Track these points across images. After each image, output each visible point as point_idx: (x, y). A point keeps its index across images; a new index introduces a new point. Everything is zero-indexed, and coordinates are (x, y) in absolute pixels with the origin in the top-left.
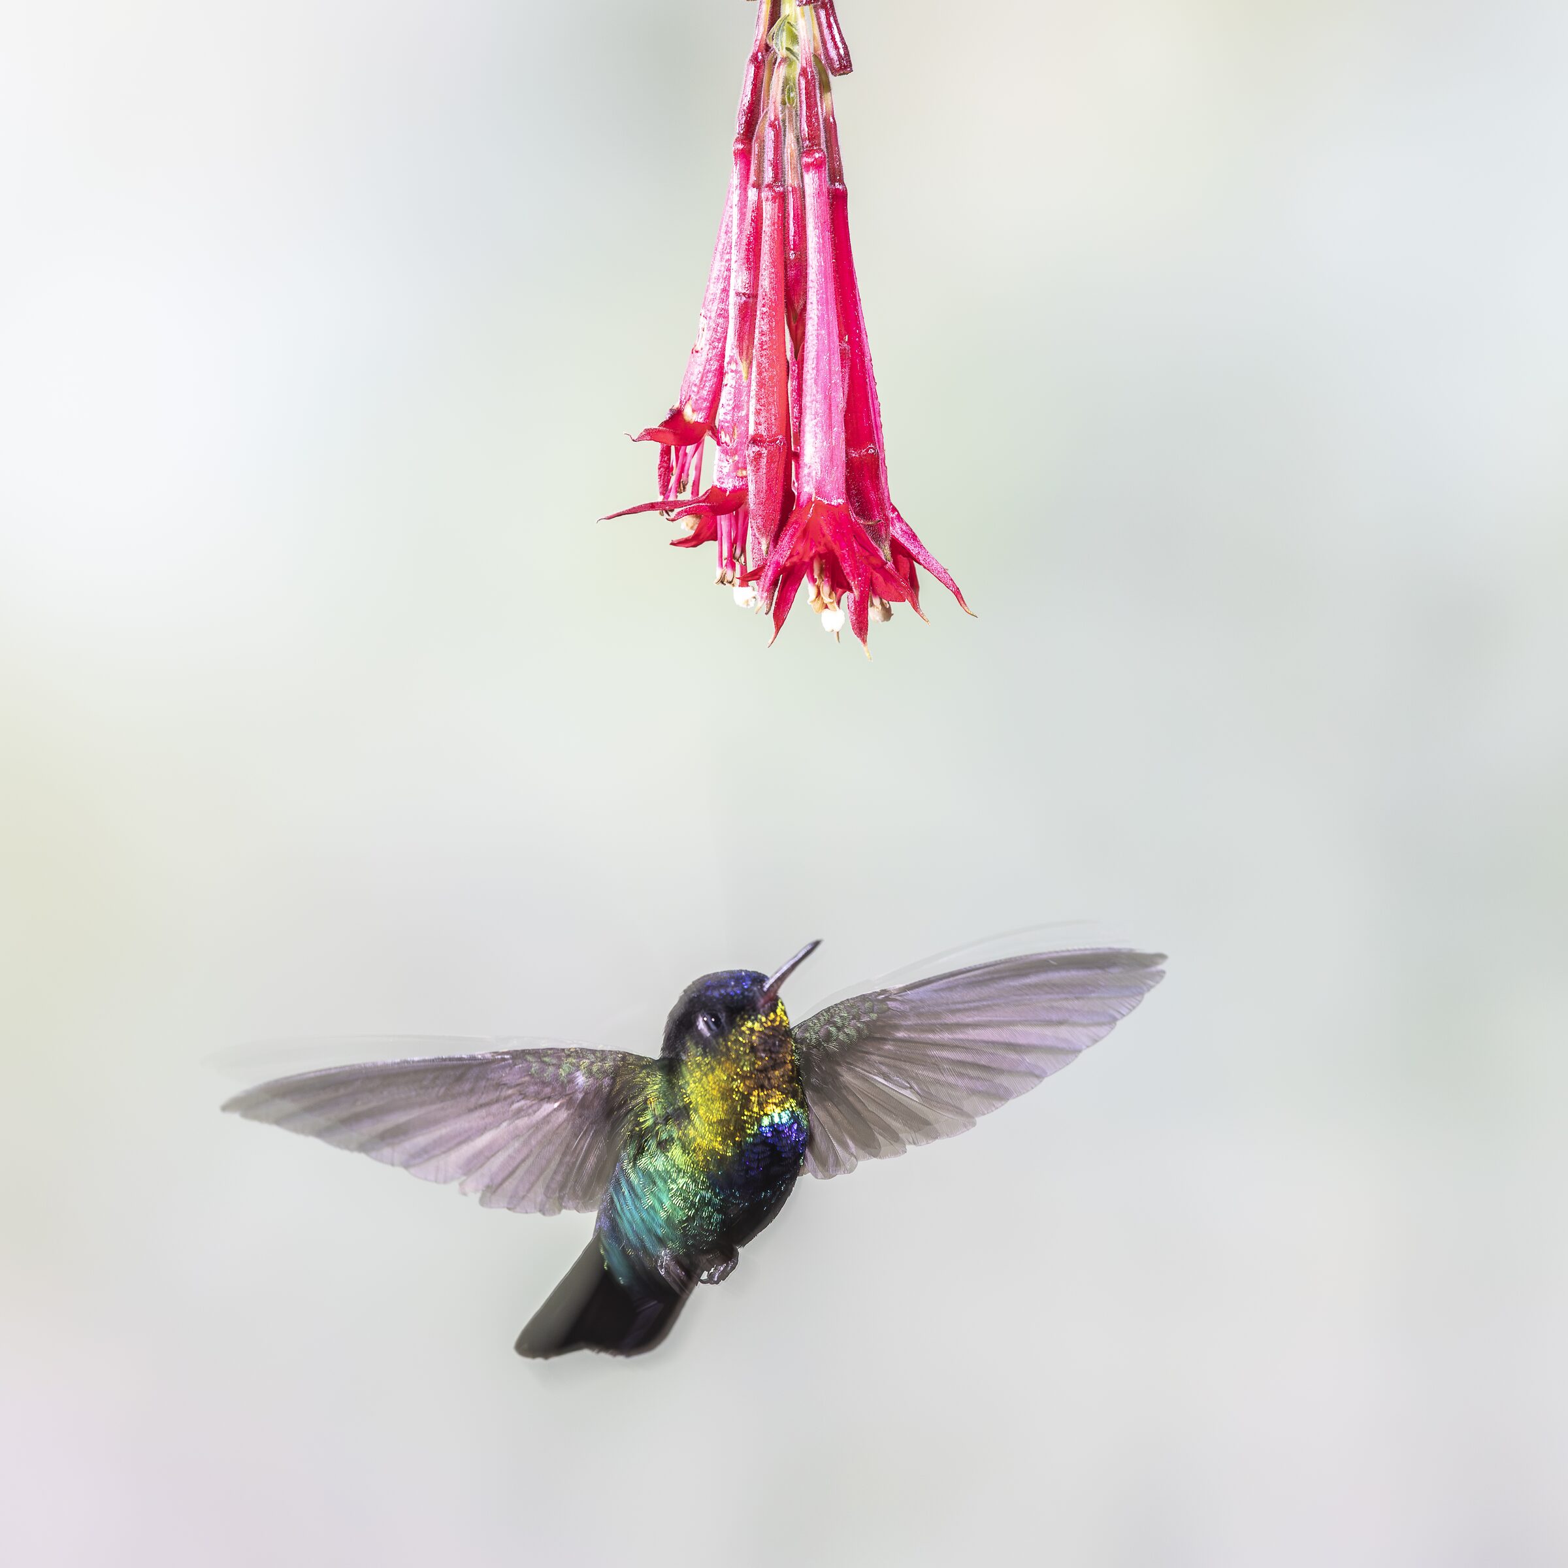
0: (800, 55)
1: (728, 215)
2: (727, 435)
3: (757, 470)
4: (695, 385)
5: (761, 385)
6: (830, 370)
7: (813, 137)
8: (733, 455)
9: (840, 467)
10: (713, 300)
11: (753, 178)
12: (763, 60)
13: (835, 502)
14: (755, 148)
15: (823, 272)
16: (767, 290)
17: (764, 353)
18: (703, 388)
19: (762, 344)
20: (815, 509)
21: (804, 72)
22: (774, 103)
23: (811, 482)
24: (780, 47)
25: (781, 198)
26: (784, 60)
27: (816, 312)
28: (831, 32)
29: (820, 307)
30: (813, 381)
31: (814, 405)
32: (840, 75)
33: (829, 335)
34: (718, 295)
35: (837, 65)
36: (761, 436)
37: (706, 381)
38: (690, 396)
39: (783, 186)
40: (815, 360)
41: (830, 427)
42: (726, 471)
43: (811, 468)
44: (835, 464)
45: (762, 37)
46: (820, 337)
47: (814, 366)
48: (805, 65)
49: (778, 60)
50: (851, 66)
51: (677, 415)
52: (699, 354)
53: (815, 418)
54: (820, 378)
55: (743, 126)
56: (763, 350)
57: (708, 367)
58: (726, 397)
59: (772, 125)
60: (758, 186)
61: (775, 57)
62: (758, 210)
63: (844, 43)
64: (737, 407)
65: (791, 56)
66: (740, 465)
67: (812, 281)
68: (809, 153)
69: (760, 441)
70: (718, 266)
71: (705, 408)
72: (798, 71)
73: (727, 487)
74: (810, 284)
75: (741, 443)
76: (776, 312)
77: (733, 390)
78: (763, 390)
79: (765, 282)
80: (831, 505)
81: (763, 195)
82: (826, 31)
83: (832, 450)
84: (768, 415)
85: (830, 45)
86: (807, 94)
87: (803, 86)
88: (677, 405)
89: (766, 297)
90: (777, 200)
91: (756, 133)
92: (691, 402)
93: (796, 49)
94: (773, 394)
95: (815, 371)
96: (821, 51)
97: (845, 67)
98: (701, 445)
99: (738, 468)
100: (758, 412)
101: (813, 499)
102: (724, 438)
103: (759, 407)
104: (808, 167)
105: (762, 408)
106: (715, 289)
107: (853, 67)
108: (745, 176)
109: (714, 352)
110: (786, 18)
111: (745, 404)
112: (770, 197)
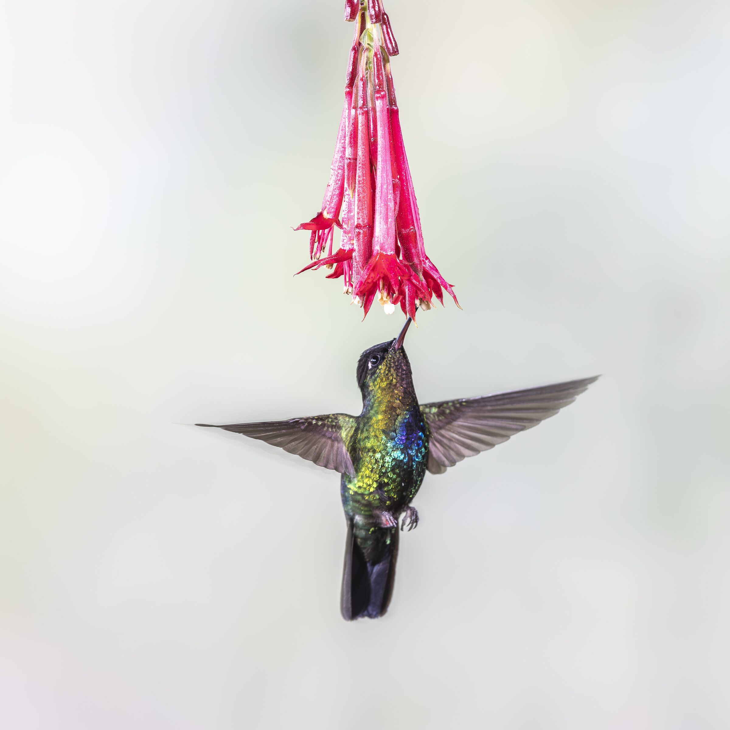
0: (374, 47)
1: (343, 122)
2: (346, 225)
3: (358, 240)
4: (328, 201)
5: (359, 200)
6: (387, 192)
7: (380, 84)
8: (348, 234)
9: (392, 237)
10: (336, 161)
11: (353, 105)
12: (357, 49)
13: (389, 253)
14: (354, 90)
15: (384, 147)
16: (361, 156)
17: (360, 185)
18: (332, 203)
19: (359, 181)
20: (380, 257)
21: (376, 55)
22: (362, 69)
23: (378, 244)
24: (365, 43)
25: (367, 113)
26: (367, 49)
27: (381, 165)
28: (389, 35)
29: (383, 163)
30: (379, 197)
31: (380, 209)
32: (393, 55)
33: (387, 176)
34: (338, 159)
35: (391, 51)
36: (360, 224)
37: (333, 199)
38: (326, 206)
39: (367, 107)
40: (380, 188)
41: (387, 218)
42: (345, 241)
43: (379, 238)
44: (389, 236)
45: (357, 39)
46: (383, 177)
47: (380, 190)
48: (376, 51)
49: (365, 49)
50: (398, 51)
51: (320, 215)
52: (330, 187)
53: (380, 215)
54: (383, 196)
55: (349, 80)
56: (359, 184)
57: (334, 193)
58: (344, 206)
59: (362, 80)
60: (355, 108)
61: (363, 48)
62: (356, 119)
63: (395, 41)
64: (350, 211)
65: (370, 47)
66: (352, 238)
67: (379, 151)
68: (378, 92)
69: (359, 227)
70: (339, 146)
71: (333, 212)
72: (373, 54)
73: (346, 248)
74: (379, 153)
75: (352, 228)
76: (365, 166)
77: (347, 203)
78: (360, 203)
79: (360, 153)
80: (387, 254)
81: (358, 112)
82: (386, 35)
83: (388, 229)
84: (362, 214)
85: (388, 41)
86: (377, 64)
87: (375, 61)
88: (320, 211)
89: (360, 160)
90: (364, 114)
91: (355, 84)
92: (326, 209)
93: (372, 44)
94: (365, 205)
95: (380, 193)
96: (384, 45)
97: (395, 52)
98: (332, 229)
99: (351, 240)
100: (358, 213)
101: (379, 252)
102: (345, 226)
103: (358, 211)
104: (377, 98)
105: (360, 211)
106: (337, 157)
107: (399, 52)
108: (350, 104)
109: (337, 186)
110: (368, 30)
111: (353, 210)
112: (361, 113)
